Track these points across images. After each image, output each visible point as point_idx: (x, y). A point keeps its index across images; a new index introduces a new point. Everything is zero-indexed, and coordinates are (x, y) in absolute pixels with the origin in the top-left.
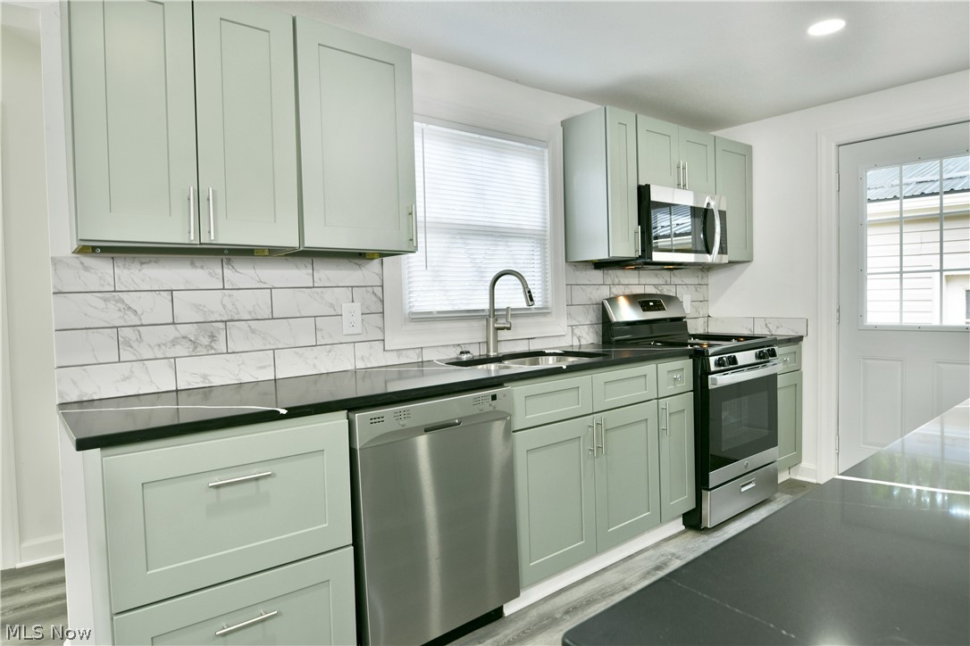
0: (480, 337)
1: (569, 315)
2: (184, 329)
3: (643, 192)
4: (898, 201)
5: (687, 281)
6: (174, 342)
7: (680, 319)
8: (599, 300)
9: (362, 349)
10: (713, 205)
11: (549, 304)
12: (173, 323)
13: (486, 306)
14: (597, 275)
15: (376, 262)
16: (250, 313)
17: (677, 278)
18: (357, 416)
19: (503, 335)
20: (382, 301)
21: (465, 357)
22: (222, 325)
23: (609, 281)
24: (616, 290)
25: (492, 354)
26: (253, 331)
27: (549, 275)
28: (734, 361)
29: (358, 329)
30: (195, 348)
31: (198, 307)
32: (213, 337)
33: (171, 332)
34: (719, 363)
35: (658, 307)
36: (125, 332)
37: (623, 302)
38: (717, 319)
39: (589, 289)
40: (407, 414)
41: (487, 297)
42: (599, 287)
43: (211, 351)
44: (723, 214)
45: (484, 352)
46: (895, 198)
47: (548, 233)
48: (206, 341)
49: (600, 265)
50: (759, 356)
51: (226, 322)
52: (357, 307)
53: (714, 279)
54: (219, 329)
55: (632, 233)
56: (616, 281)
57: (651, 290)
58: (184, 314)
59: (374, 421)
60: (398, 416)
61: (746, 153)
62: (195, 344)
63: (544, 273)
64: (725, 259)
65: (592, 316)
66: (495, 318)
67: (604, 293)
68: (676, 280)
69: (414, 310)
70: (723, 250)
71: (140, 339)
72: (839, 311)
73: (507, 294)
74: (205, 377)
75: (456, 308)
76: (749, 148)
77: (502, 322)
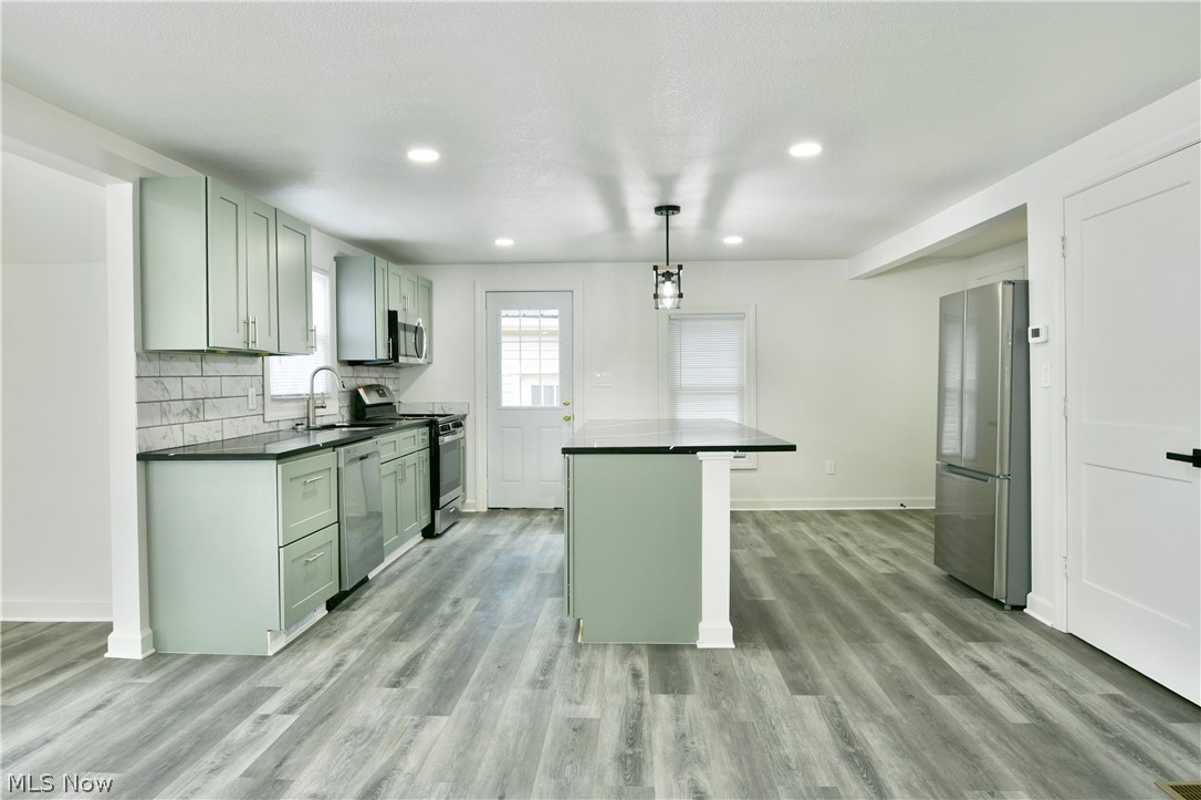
0: (302, 414)
1: (339, 399)
2: (188, 403)
3: (393, 316)
6: (183, 413)
7: (391, 404)
8: (352, 389)
9: (255, 421)
11: (330, 391)
12: (183, 399)
13: (308, 391)
14: (350, 369)
15: (261, 358)
16: (213, 393)
20: (263, 387)
21: (300, 427)
22: (202, 401)
23: (355, 375)
24: (359, 382)
25: (312, 426)
26: (214, 406)
29: (255, 406)
30: (191, 417)
31: (192, 389)
32: (198, 410)
33: (182, 405)
34: (443, 429)
35: (383, 394)
36: (164, 405)
38: (406, 404)
39: (346, 380)
41: (309, 383)
43: (197, 419)
48: (195, 412)
50: (453, 426)
51: (204, 399)
52: (254, 390)
53: (405, 373)
54: (201, 404)
55: (386, 343)
56: (359, 375)
57: (374, 382)
58: (187, 393)
61: (429, 287)
62: (191, 414)
65: (348, 400)
66: (314, 401)
67: (354, 383)
69: (276, 393)
71: (170, 410)
72: (488, 398)
74: (195, 437)
76: (431, 283)
77: (319, 403)
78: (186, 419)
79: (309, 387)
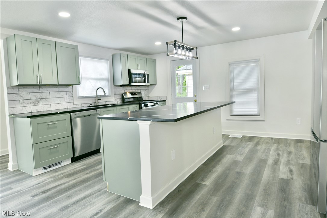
0: (94, 102)
1: (115, 96)
2: (32, 100)
3: (129, 71)
4: (186, 70)
5: (143, 89)
6: (31, 103)
7: (141, 97)
8: (122, 93)
9: (69, 104)
10: (145, 73)
11: (110, 94)
12: (30, 99)
13: (96, 95)
14: (121, 88)
15: (71, 86)
16: (45, 97)
17: (140, 88)
18: (72, 114)
19: (99, 101)
20: (73, 94)
21: (91, 105)
22: (40, 99)
23: (124, 89)
24: (126, 91)
25: (97, 105)
26: (46, 101)
27: (110, 88)
28: (147, 105)
29: (68, 100)
30: (35, 104)
31: (35, 96)
32: (38, 102)
33: (30, 101)
34: (144, 105)
35: (135, 94)
36: (21, 101)
37: (128, 93)
38: (150, 97)
39: (119, 91)
40: (81, 113)
41: (96, 93)
42: (122, 90)
43: (38, 104)
44: (148, 75)
45: (95, 105)
46: (186, 69)
47: (109, 79)
48: (37, 103)
49: (121, 86)
50: (154, 104)
51: (41, 99)
52: (68, 96)
53: (150, 88)
54: (39, 100)
55: (127, 79)
56: (126, 89)
57: (134, 91)
58: (32, 97)
59: (75, 114)
60: (79, 114)
61: (154, 61)
62: (35, 103)
63: (109, 88)
64: (149, 84)
65: (120, 97)
66: (97, 98)
67: (123, 92)
68: (140, 89)
69: (80, 96)
70: (148, 82)
71: (24, 103)
72: (172, 94)
73: (100, 92)
74: (37, 110)
75: (89, 95)
76: (155, 60)
77: (99, 98)
78: (32, 104)
79: (96, 94)
